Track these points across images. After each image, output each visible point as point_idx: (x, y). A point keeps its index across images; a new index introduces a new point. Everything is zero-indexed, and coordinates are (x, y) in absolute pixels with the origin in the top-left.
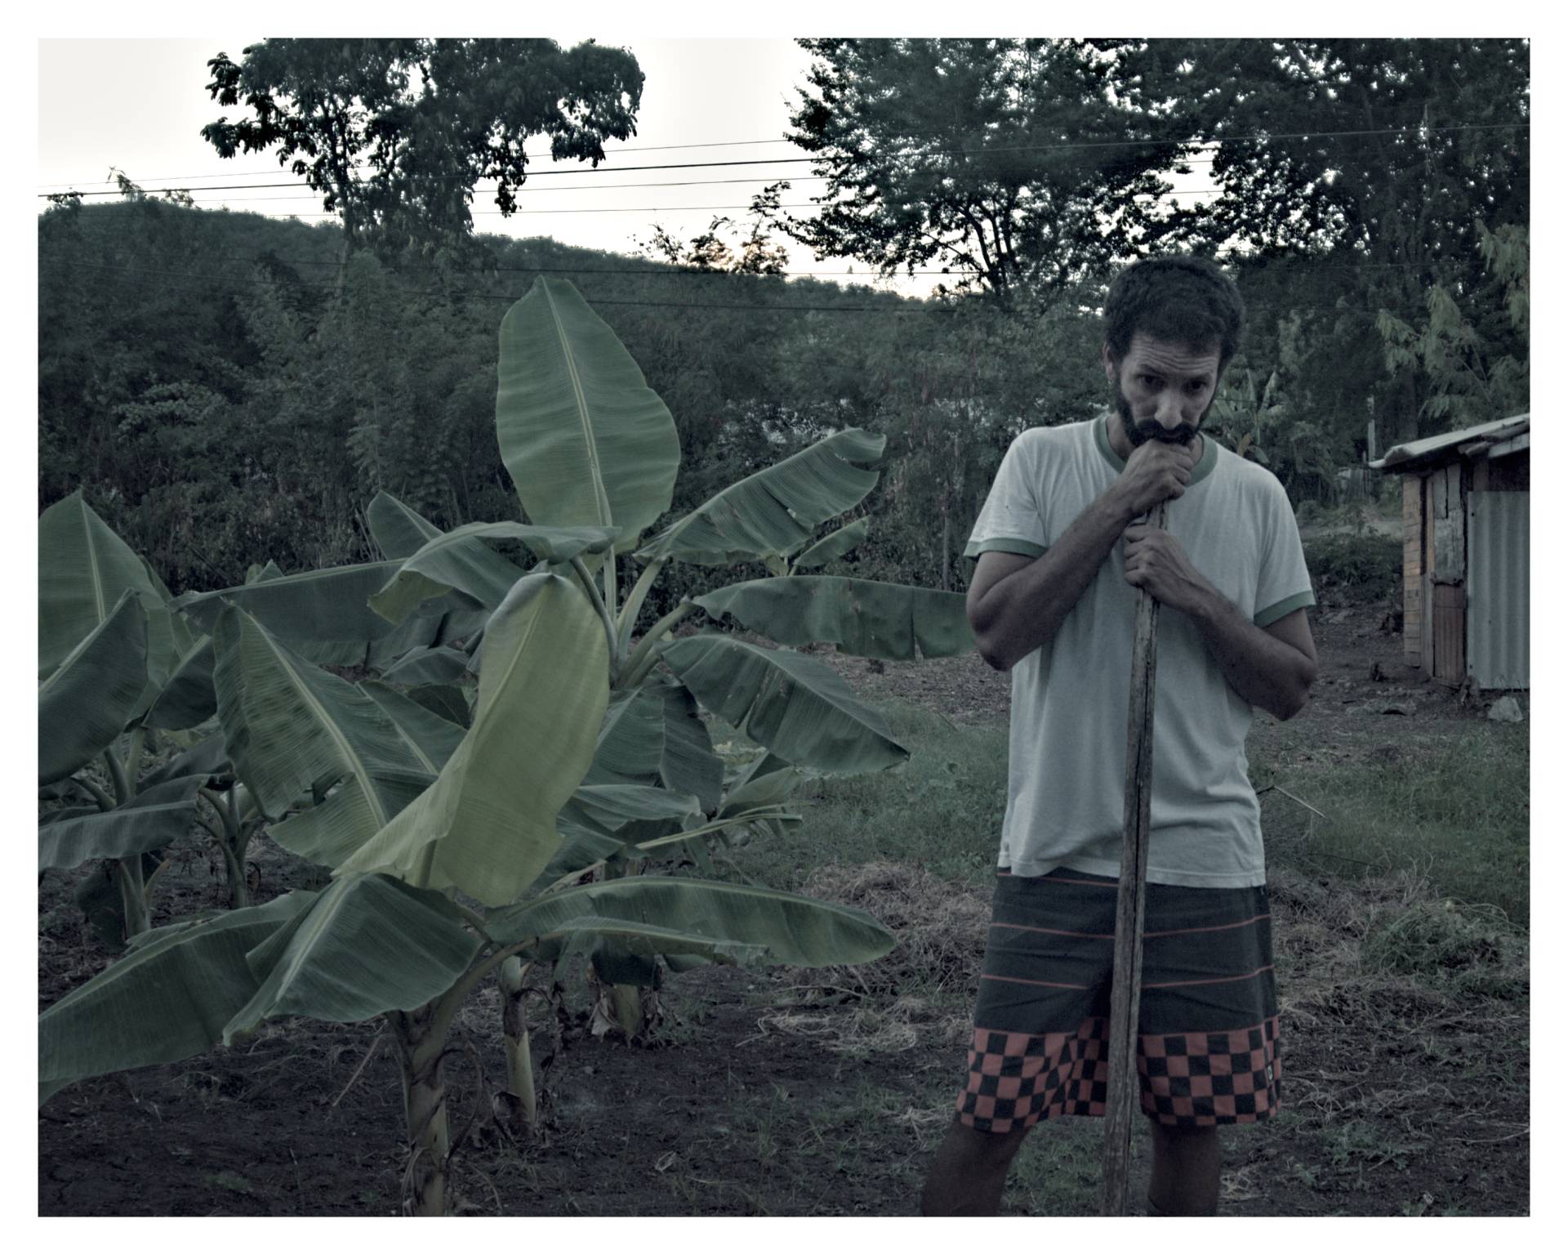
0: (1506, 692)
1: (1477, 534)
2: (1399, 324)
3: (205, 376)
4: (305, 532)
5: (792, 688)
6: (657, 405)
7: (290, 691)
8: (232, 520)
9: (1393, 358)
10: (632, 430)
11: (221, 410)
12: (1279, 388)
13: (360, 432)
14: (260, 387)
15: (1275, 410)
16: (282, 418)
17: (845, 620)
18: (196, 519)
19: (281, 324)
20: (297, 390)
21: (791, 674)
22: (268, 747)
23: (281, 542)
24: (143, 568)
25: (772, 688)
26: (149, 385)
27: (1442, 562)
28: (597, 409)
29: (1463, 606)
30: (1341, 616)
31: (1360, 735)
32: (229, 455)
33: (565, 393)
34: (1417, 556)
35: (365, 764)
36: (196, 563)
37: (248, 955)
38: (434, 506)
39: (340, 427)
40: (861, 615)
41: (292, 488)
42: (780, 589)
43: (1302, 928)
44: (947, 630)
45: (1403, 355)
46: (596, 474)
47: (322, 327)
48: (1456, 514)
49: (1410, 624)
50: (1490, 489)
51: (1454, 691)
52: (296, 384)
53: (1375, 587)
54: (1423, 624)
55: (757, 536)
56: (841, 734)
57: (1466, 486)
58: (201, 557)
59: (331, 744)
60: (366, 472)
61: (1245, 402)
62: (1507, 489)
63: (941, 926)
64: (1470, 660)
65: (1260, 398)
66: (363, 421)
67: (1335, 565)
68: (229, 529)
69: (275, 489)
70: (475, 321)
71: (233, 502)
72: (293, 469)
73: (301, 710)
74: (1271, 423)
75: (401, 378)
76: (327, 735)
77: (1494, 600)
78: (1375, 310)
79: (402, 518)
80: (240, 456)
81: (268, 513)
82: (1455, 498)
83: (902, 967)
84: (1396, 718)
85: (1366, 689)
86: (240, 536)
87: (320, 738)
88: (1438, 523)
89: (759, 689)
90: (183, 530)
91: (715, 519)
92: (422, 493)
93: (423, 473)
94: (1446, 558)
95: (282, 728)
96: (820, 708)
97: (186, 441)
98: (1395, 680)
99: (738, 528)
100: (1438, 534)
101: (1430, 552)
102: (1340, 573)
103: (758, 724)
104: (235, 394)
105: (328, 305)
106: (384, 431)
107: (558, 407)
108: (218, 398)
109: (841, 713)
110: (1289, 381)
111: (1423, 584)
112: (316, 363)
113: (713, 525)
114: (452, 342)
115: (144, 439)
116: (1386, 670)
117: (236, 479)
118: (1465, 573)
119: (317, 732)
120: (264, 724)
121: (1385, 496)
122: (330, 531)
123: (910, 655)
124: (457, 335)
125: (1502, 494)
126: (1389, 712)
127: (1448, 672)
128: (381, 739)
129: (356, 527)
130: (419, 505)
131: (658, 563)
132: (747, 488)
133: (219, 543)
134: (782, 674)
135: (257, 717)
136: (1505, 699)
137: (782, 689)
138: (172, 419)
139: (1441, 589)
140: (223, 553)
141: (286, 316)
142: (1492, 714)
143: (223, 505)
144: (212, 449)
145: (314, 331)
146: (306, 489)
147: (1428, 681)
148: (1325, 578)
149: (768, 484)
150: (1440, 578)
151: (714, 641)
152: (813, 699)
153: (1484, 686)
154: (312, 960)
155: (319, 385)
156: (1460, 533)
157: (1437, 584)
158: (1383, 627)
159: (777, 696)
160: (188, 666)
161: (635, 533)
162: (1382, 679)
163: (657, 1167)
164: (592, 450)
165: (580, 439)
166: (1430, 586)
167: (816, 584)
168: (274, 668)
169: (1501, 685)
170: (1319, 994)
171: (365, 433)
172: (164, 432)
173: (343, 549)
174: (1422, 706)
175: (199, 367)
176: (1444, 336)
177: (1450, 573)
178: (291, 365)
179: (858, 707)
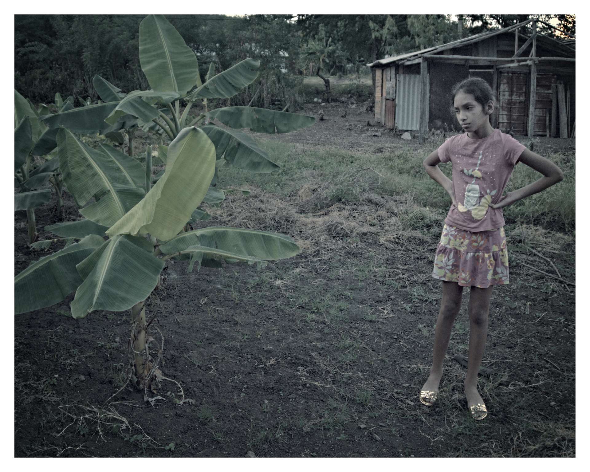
0: (407, 131)
1: (399, 86)
2: (375, 25)
3: (41, 40)
4: (70, 82)
5: (239, 144)
6: (190, 51)
7: (85, 159)
8: (50, 80)
9: (374, 35)
10: (183, 59)
11: (46, 49)
12: (332, 42)
13: (85, 54)
14: (56, 43)
15: (331, 48)
16: (63, 51)
17: (253, 121)
18: (40, 79)
19: (62, 25)
20: (67, 44)
21: (239, 140)
22: (78, 179)
23: (64, 85)
24: (29, 104)
25: (233, 144)
26: (26, 43)
27: (388, 93)
28: (172, 53)
29: (395, 106)
30: (354, 106)
31: (369, 143)
32: (48, 62)
33: (161, 47)
34: (380, 91)
35: (114, 187)
36: (40, 91)
37: (77, 266)
38: (105, 75)
39: (79, 53)
40: (258, 119)
41: (66, 70)
42: (232, 111)
43: (380, 212)
44: (285, 124)
45: (377, 34)
46: (172, 73)
47: (73, 26)
48: (393, 80)
49: (377, 110)
50: (404, 73)
51: (392, 130)
52: (66, 41)
53: (363, 98)
54: (381, 110)
55: (223, 93)
56: (256, 160)
57: (397, 72)
58: (42, 89)
59: (101, 179)
60: (87, 65)
61: (323, 46)
62: (408, 74)
63: (275, 212)
64: (396, 121)
65: (327, 44)
66: (85, 52)
67: (352, 92)
68: (49, 82)
69: (61, 70)
70: (116, 23)
71: (50, 74)
72: (67, 65)
73: (89, 166)
74: (330, 51)
75: (96, 39)
76: (99, 175)
77: (404, 105)
78: (368, 21)
79: (103, 82)
80: (52, 62)
81: (60, 77)
82: (393, 76)
83: (264, 225)
84: (377, 138)
85: (366, 128)
86: (52, 84)
87: (96, 177)
88: (387, 82)
89: (228, 144)
90: (37, 82)
91: (210, 87)
92: (102, 71)
93: (102, 65)
94: (389, 92)
95: (83, 172)
96: (248, 151)
97: (37, 58)
98: (374, 126)
99: (217, 90)
100: (387, 85)
101: (384, 90)
102: (353, 94)
103: (228, 156)
104: (50, 45)
105: (75, 20)
106: (91, 54)
107: (159, 52)
108: (45, 46)
109: (256, 153)
110: (335, 40)
111: (382, 99)
112: (72, 36)
113: (208, 89)
114: (109, 29)
115: (25, 57)
116: (371, 123)
117: (51, 68)
118: (396, 97)
119: (95, 174)
120: (76, 171)
121: (360, 72)
122: (77, 81)
123: (274, 132)
124: (110, 27)
125: (407, 75)
126: (375, 136)
127: (389, 124)
128: (117, 174)
129: (84, 81)
130: (101, 74)
131: (192, 102)
132: (219, 77)
133: (47, 86)
134: (236, 140)
135: (73, 168)
136: (406, 133)
137: (236, 144)
138: (33, 52)
139: (388, 101)
140: (47, 88)
141: (63, 23)
142: (402, 137)
143: (48, 75)
144: (44, 60)
145: (71, 27)
146: (70, 70)
147: (383, 126)
148: (349, 95)
149: (225, 76)
150: (388, 98)
151: (213, 128)
152: (247, 148)
153: (400, 129)
154: (105, 283)
155: (73, 42)
156: (394, 86)
157: (387, 99)
158: (367, 110)
159: (234, 147)
160: (44, 136)
161: (185, 92)
162: (370, 125)
163: (201, 302)
164: (170, 66)
165: (166, 62)
166: (384, 100)
167: (243, 109)
168: (79, 150)
169: (405, 129)
170: (392, 236)
171: (86, 55)
172: (31, 56)
173: (80, 87)
174: (382, 134)
175: (40, 37)
176: (388, 29)
177: (390, 97)
178: (65, 36)
179: (260, 150)
